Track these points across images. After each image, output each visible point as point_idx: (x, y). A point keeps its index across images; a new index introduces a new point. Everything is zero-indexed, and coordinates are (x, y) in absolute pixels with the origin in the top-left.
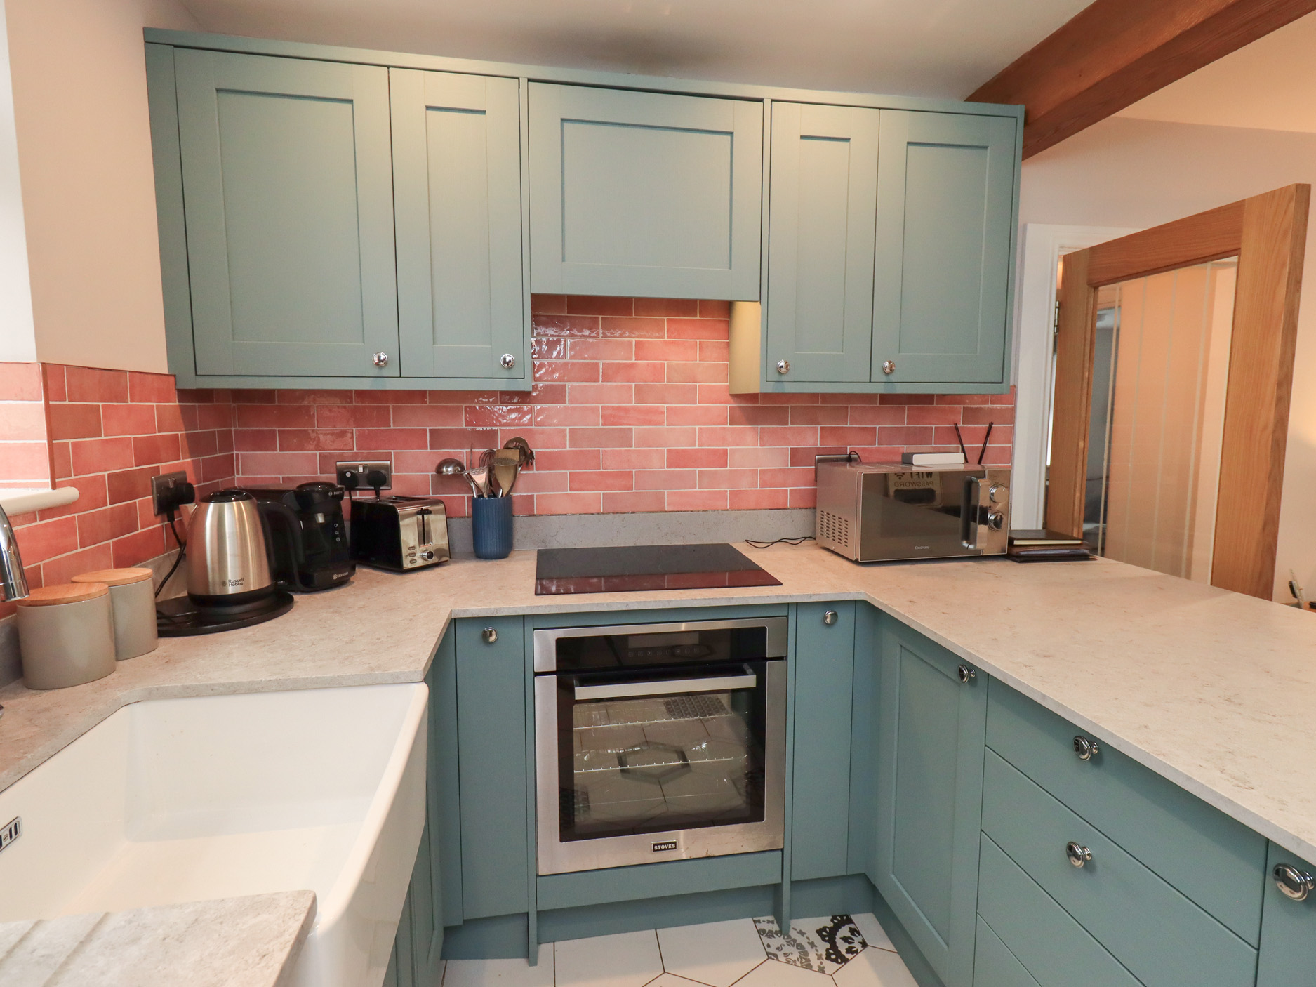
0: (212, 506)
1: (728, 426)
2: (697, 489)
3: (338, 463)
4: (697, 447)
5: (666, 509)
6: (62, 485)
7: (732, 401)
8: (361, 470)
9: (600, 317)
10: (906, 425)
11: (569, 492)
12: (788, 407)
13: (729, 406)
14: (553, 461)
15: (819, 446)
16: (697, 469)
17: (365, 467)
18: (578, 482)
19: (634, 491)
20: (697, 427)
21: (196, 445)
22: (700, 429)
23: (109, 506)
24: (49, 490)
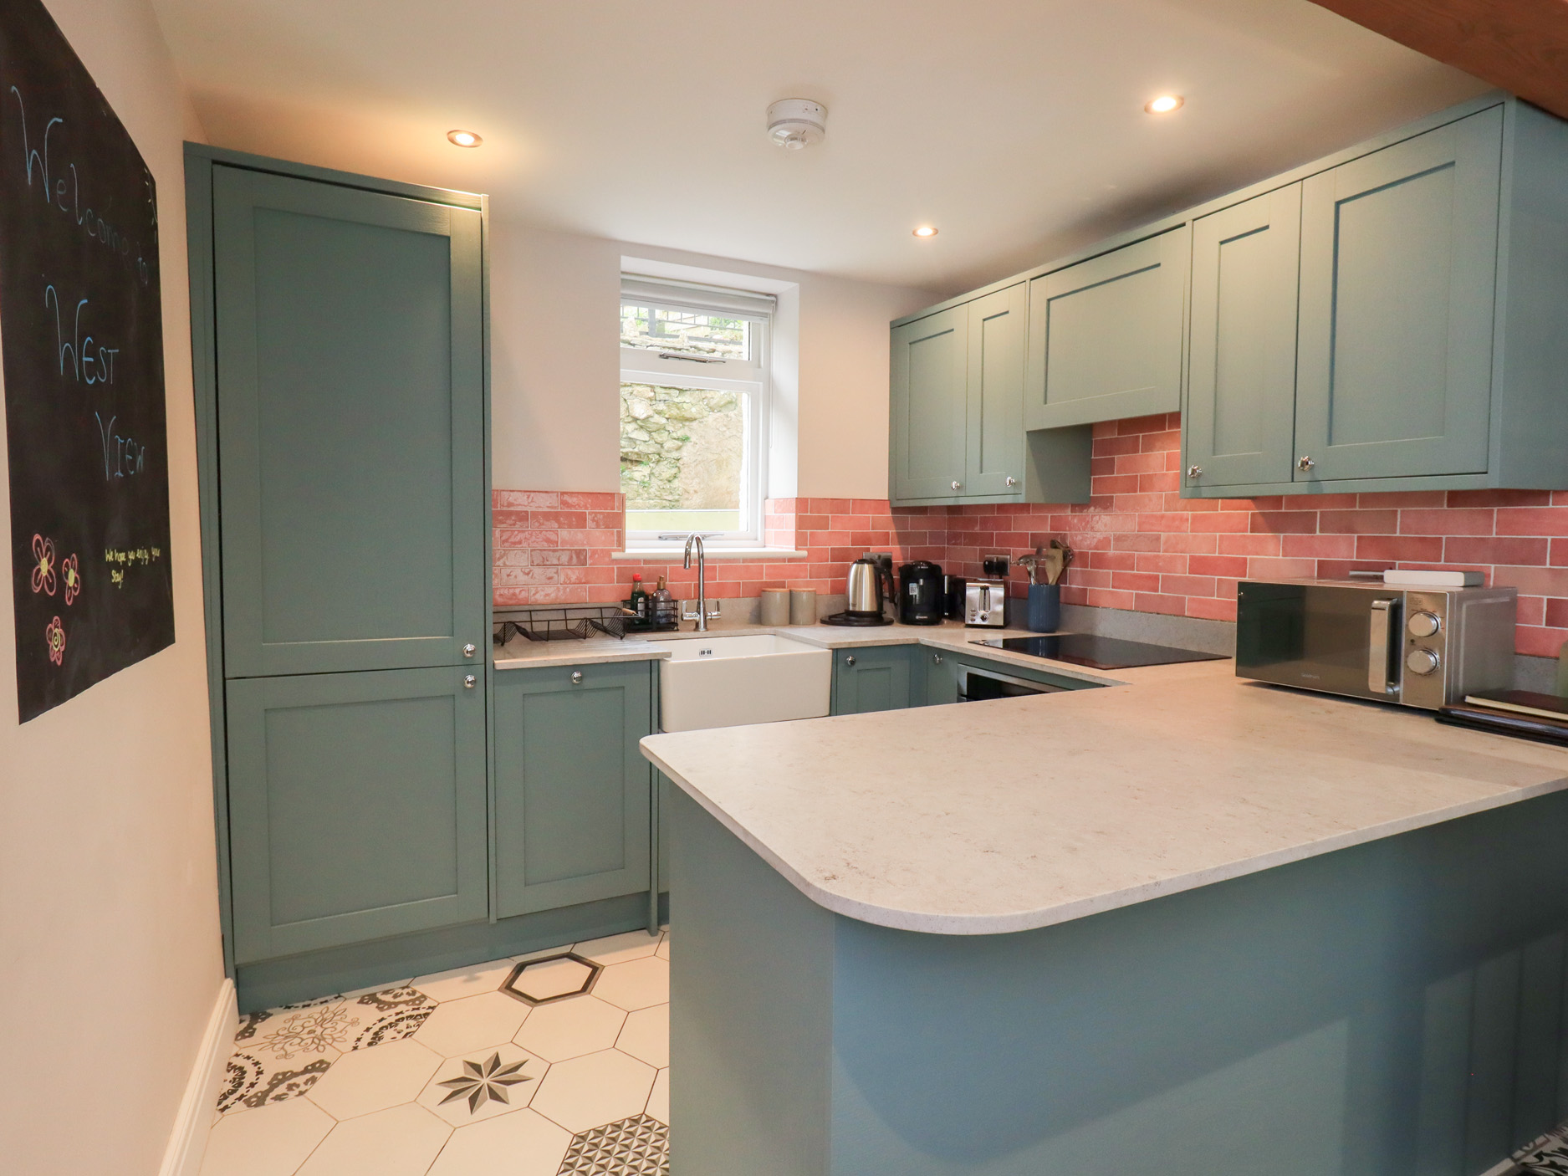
0: (855, 565)
1: (1249, 534)
2: (1215, 598)
3: (987, 556)
4: (1217, 555)
5: (1186, 614)
6: (801, 549)
7: (1254, 506)
8: (995, 561)
9: (1141, 435)
10: (1494, 536)
11: (1111, 589)
12: (1316, 512)
13: (1250, 512)
14: (1099, 561)
15: (1355, 559)
16: (1217, 577)
17: (997, 558)
18: (1120, 582)
19: (1160, 593)
20: (1218, 534)
21: (903, 538)
22: (1221, 536)
23: (830, 563)
24: (794, 550)
